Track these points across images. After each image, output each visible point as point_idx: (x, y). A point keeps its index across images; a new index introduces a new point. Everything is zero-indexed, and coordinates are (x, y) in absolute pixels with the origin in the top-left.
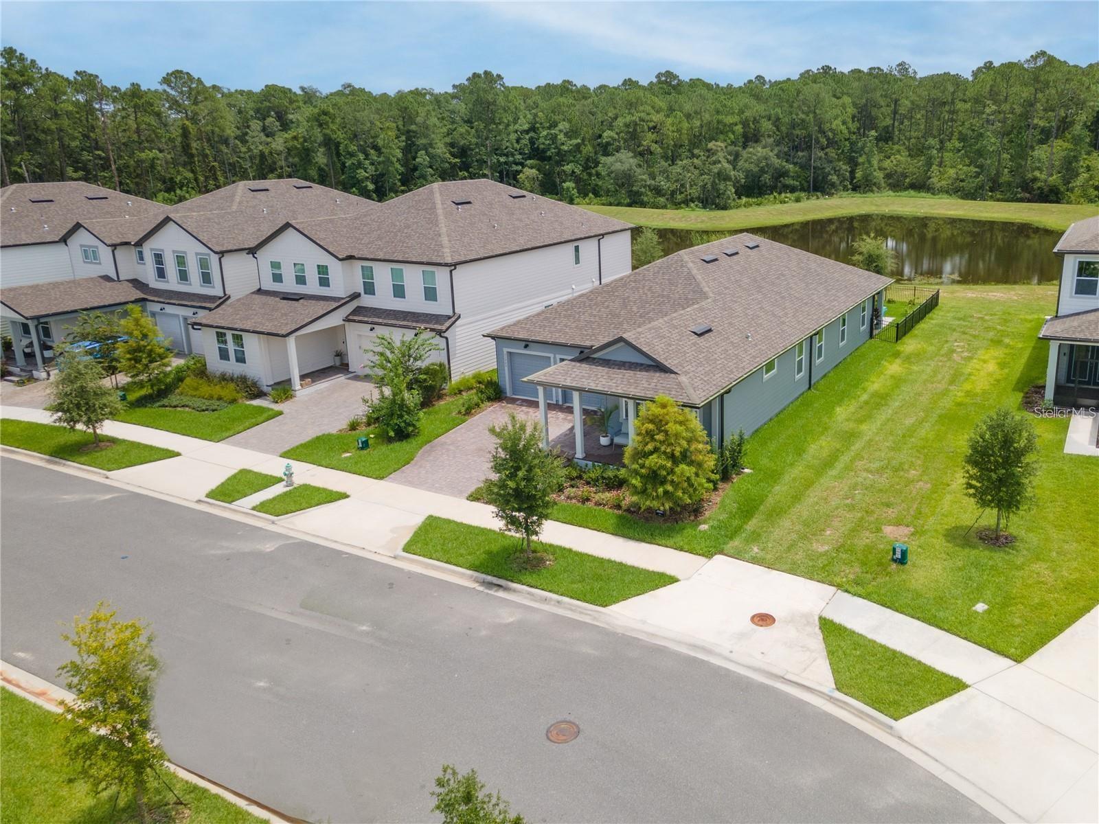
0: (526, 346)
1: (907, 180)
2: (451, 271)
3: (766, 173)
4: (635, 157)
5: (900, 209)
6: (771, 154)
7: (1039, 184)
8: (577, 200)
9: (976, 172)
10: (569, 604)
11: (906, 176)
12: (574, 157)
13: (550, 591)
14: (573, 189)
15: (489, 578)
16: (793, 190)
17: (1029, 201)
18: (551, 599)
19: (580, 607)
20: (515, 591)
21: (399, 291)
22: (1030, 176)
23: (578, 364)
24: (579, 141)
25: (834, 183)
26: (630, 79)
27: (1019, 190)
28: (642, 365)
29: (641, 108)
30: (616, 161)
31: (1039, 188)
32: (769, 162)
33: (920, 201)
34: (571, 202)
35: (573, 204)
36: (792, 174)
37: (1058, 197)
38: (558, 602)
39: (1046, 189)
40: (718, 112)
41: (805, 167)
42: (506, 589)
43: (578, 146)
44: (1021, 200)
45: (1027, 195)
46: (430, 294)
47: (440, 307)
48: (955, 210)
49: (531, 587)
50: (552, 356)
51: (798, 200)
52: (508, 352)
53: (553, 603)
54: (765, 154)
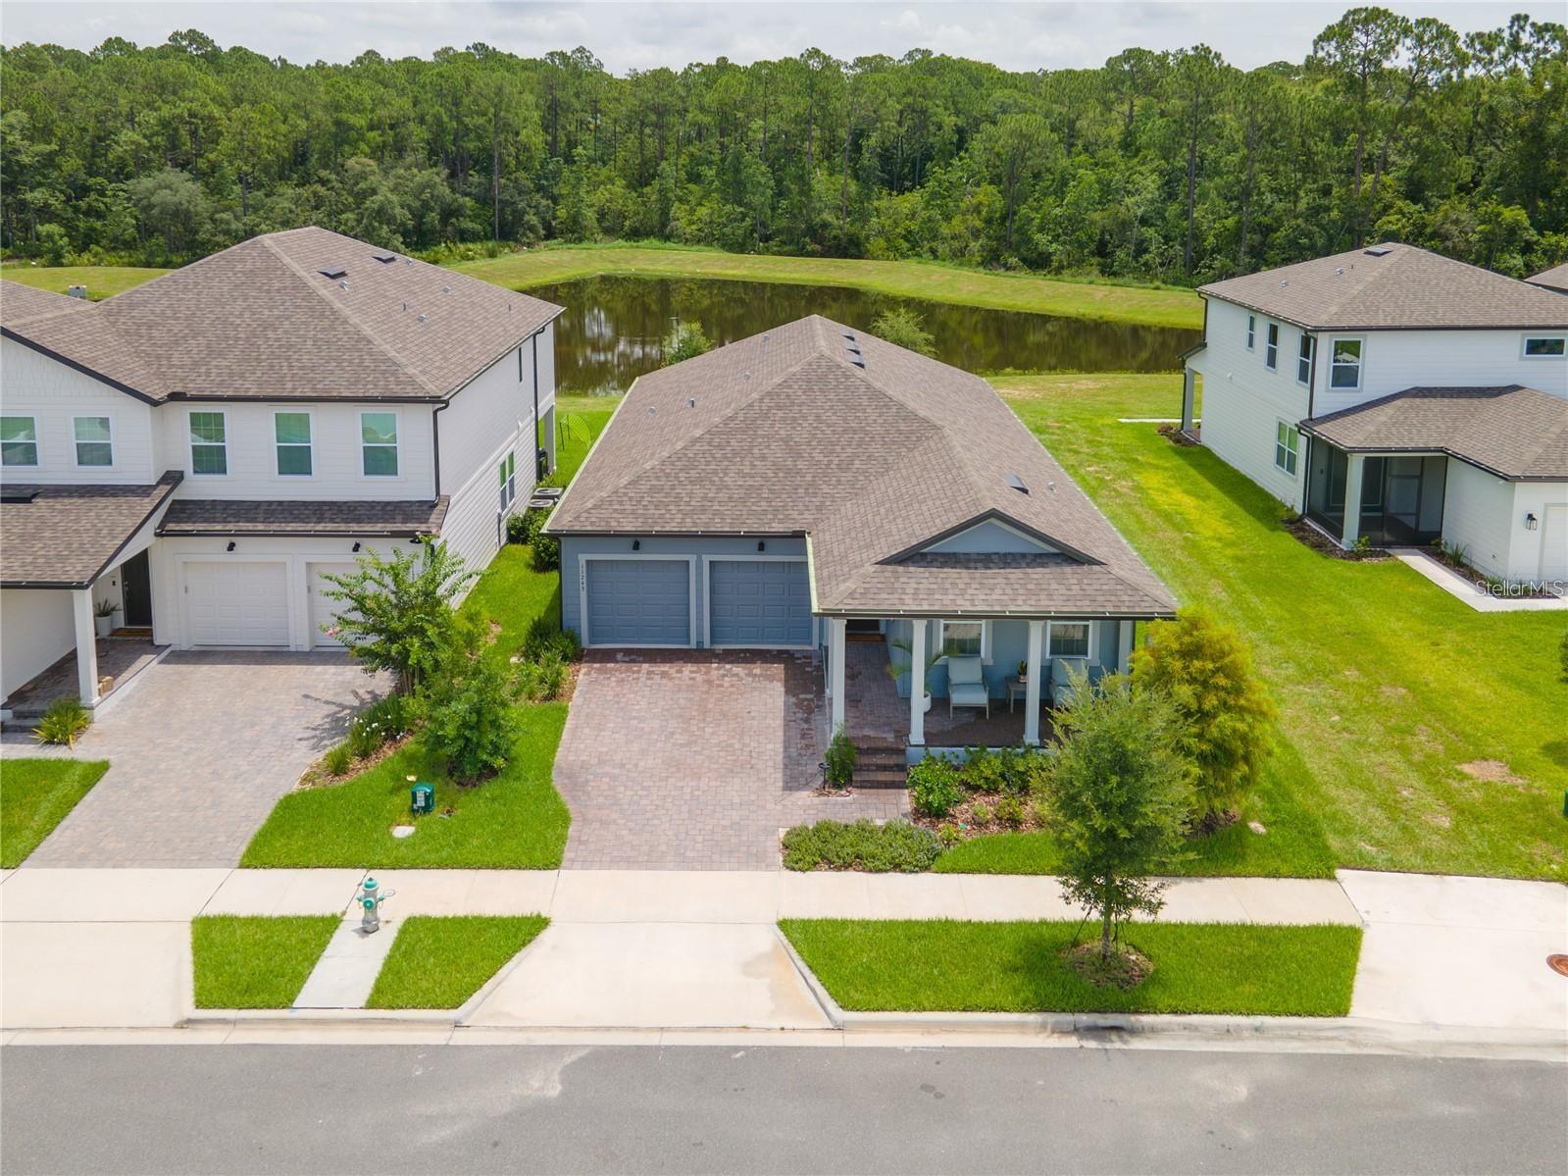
0: (636, 547)
1: (627, 223)
2: (435, 413)
3: (432, 210)
4: (195, 180)
5: (652, 268)
6: (437, 179)
7: (834, 232)
8: (68, 258)
9: (742, 213)
10: (1282, 1028)
11: (625, 218)
12: (45, 176)
13: (1224, 1012)
14: (61, 237)
15: (1085, 1019)
16: (474, 237)
17: (822, 255)
18: (1239, 1028)
19: (1304, 1028)
20: (1153, 1030)
21: (295, 461)
22: (818, 220)
23: (901, 569)
24: (54, 147)
25: (534, 225)
26: (119, 40)
27: (807, 239)
28: (1023, 556)
29: (189, 94)
30: (160, 187)
31: (835, 237)
32: (436, 193)
33: (674, 255)
34: (57, 261)
35: (61, 265)
36: (469, 212)
37: (860, 251)
38: (1257, 1029)
39: (845, 240)
40: (338, 108)
41: (484, 200)
42: (1134, 1031)
43: (51, 156)
44: (812, 254)
45: (818, 247)
46: (379, 461)
47: (408, 484)
48: (733, 268)
49: (1183, 1013)
50: (692, 559)
51: (492, 255)
52: (588, 561)
53: (1246, 1034)
54: (426, 178)
